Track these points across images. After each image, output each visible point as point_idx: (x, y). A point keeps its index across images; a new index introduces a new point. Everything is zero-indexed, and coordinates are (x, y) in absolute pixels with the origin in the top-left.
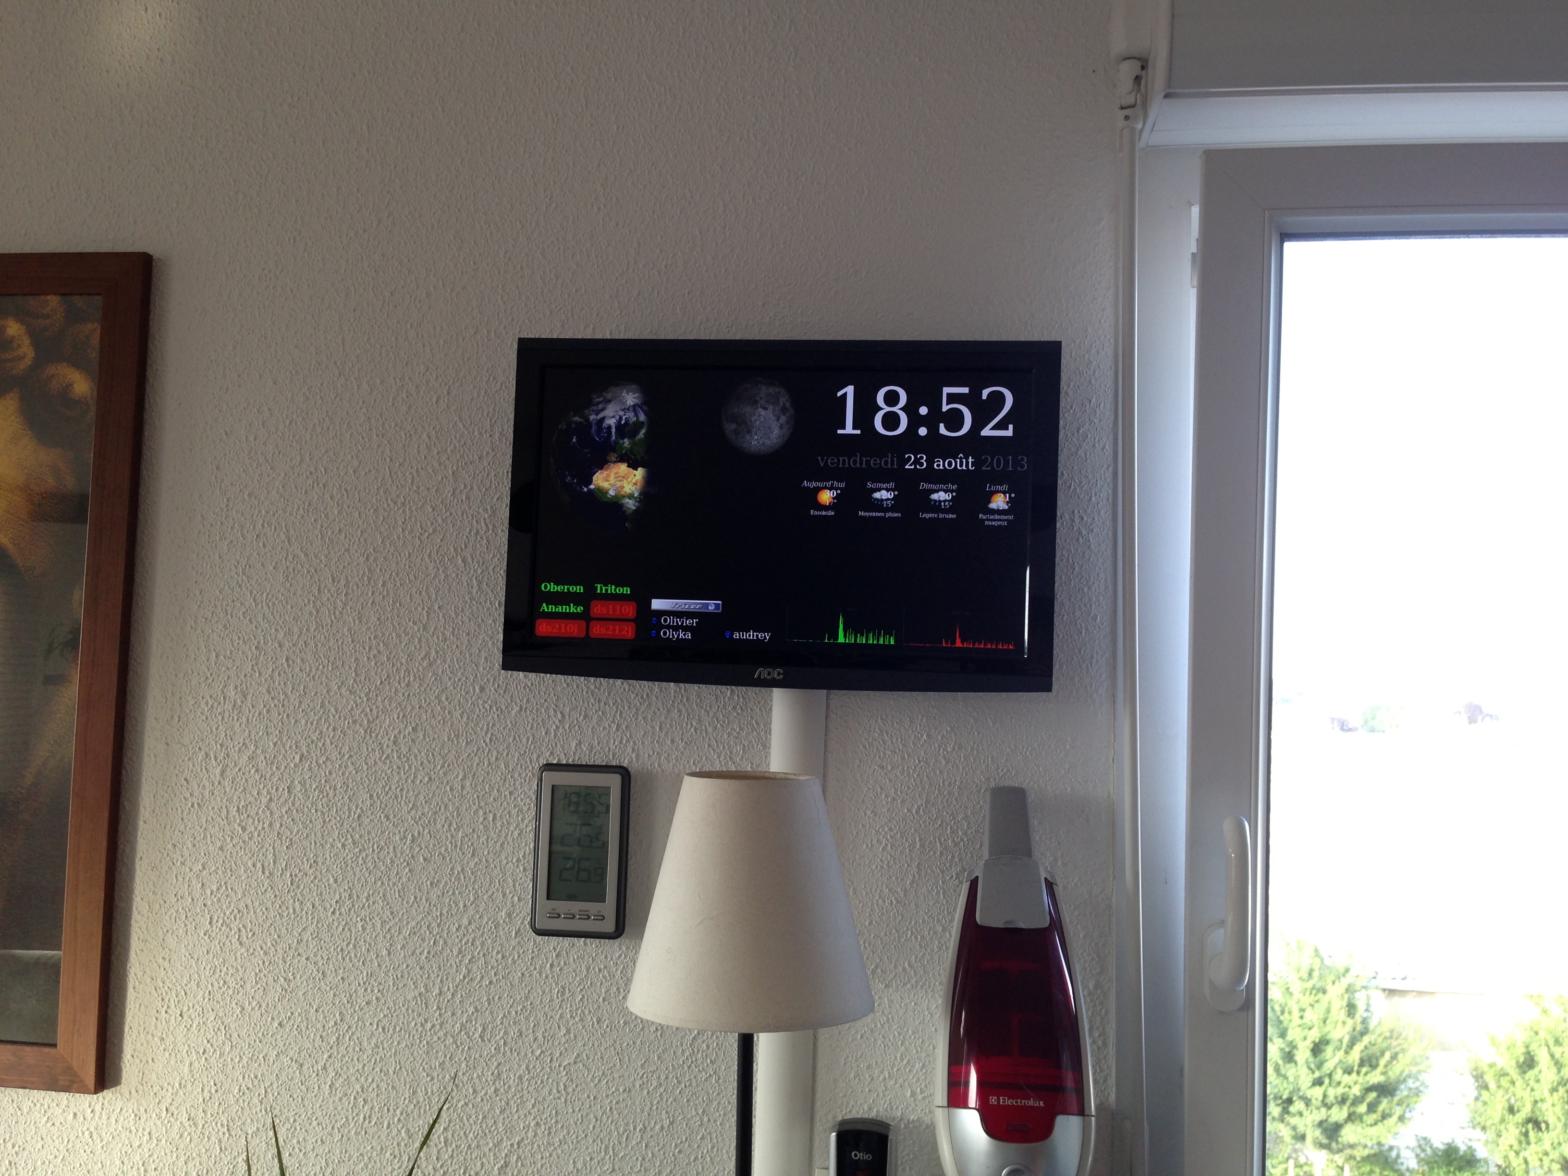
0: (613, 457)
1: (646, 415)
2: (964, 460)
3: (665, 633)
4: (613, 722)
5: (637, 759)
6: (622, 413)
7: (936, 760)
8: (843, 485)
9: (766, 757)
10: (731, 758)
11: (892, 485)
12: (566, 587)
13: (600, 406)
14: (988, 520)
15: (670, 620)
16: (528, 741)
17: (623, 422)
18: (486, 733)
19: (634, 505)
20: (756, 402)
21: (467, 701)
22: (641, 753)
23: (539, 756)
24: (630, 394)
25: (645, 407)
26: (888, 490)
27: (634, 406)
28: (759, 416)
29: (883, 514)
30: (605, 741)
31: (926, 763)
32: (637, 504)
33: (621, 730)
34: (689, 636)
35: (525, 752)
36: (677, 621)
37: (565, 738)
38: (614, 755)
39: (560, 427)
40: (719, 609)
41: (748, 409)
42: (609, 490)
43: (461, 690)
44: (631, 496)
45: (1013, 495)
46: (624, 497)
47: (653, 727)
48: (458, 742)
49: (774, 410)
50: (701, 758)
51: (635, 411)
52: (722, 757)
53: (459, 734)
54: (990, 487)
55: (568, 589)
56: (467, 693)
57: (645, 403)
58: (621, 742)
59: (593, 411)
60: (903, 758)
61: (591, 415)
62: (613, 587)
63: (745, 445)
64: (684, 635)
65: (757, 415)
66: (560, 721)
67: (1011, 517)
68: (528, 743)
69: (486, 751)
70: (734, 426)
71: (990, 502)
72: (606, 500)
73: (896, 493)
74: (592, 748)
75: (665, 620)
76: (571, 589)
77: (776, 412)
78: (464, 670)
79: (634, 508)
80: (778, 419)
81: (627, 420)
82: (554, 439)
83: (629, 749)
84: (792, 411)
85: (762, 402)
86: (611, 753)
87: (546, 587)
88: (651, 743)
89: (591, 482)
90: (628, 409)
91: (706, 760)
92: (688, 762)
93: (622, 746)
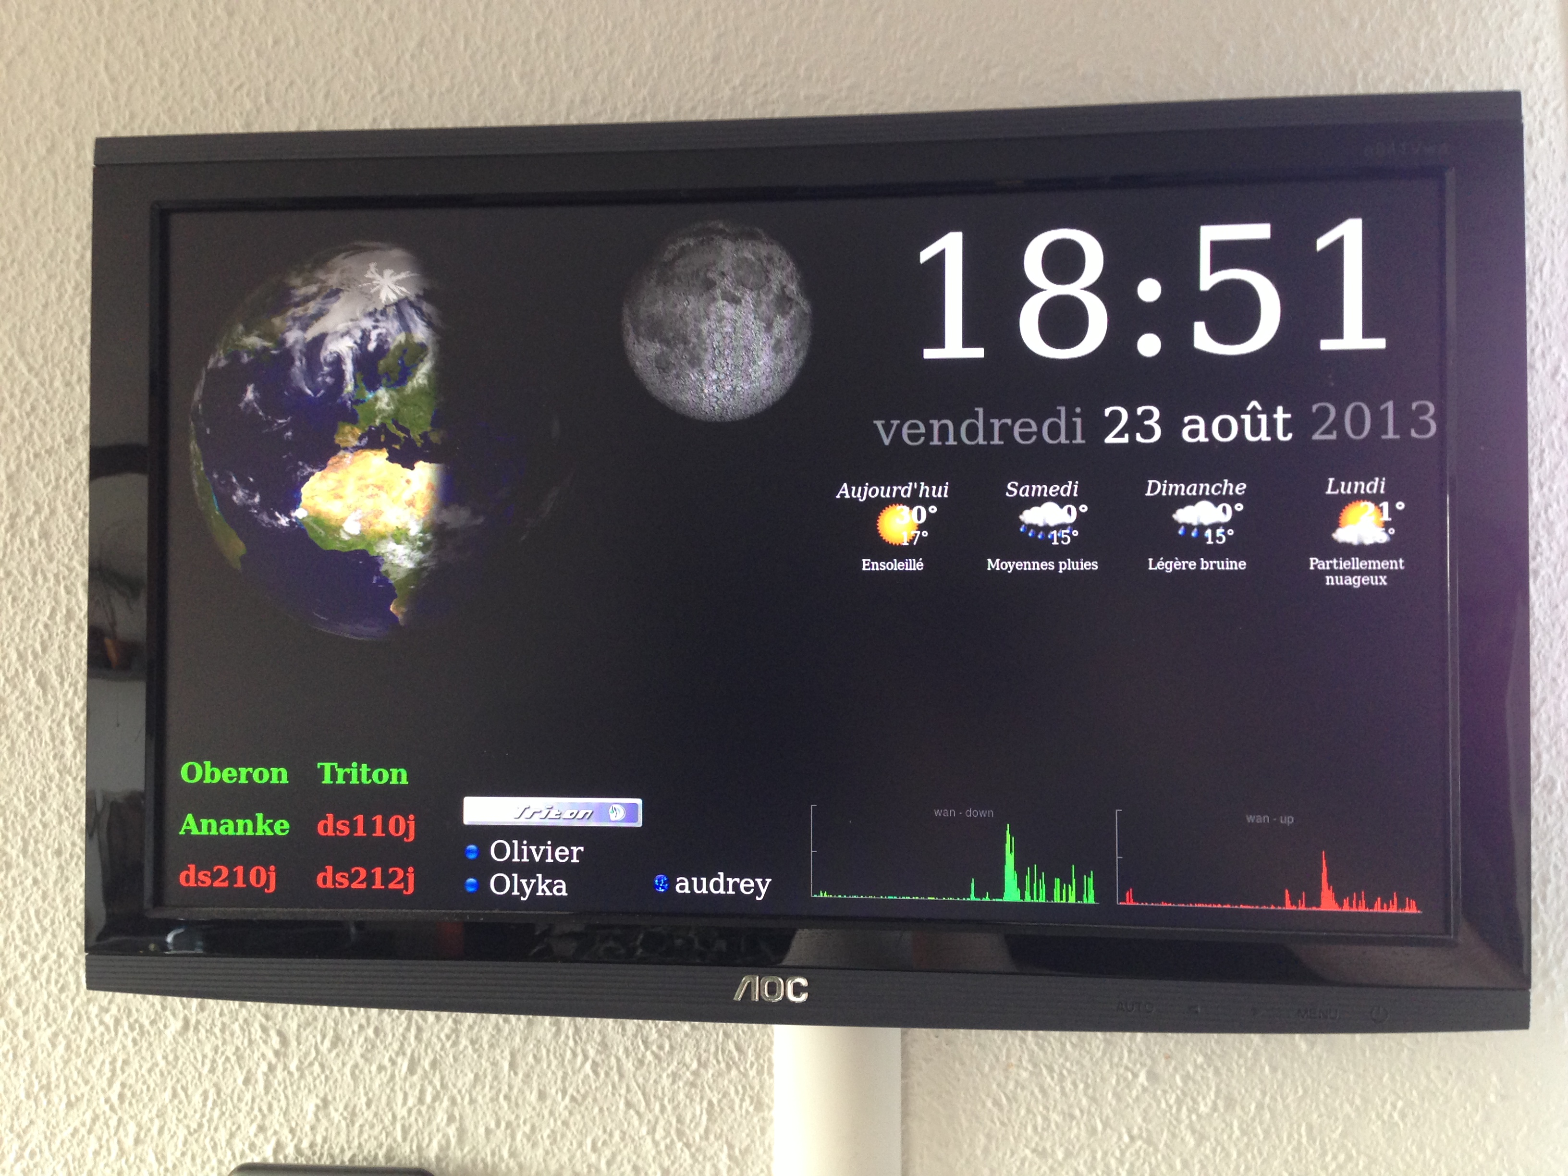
0: (349, 435)
1: (430, 324)
2: (1263, 418)
3: (500, 884)
4: (401, 1051)
5: (461, 1141)
6: (367, 323)
7: (1174, 1135)
8: (942, 492)
9: (763, 1131)
10: (680, 1134)
11: (1071, 488)
12: (243, 771)
13: (312, 307)
14: (1332, 572)
15: (514, 851)
16: (206, 1099)
17: (372, 346)
18: (110, 1083)
19: (410, 558)
20: (710, 285)
21: (64, 1008)
22: (469, 1125)
23: (232, 1135)
24: (388, 273)
25: (426, 307)
26: (1061, 501)
27: (397, 304)
28: (721, 319)
29: (1051, 566)
30: (384, 1099)
31: (1149, 1142)
32: (418, 555)
33: (420, 1071)
34: (561, 889)
35: (200, 1125)
36: (529, 851)
37: (289, 1092)
38: (405, 1131)
39: (211, 362)
40: (636, 821)
41: (690, 304)
42: (343, 520)
43: (48, 981)
44: (399, 536)
45: (1400, 506)
46: (382, 537)
47: (495, 1064)
48: (49, 1102)
49: (757, 304)
50: (611, 1135)
51: (401, 316)
52: (660, 1133)
53: (49, 1083)
54: (1336, 486)
55: (249, 776)
56: (62, 990)
57: (427, 295)
58: (421, 1100)
59: (295, 319)
60: (1093, 1131)
61: (290, 329)
62: (364, 768)
63: (687, 397)
64: (550, 886)
65: (713, 317)
66: (277, 1053)
67: (1397, 564)
68: (204, 1105)
69: (113, 1123)
70: (654, 349)
71: (1335, 525)
72: (336, 546)
73: (1084, 508)
74: (353, 1114)
75: (500, 851)
76: (256, 777)
77: (764, 307)
78: (54, 936)
79: (410, 565)
80: (769, 327)
81: (382, 341)
82: (197, 394)
83: (441, 1117)
84: (805, 306)
85: (726, 283)
86: (398, 1126)
87: (192, 772)
88: (492, 1100)
89: (296, 502)
90: (384, 313)
91: (623, 1139)
92: (580, 1145)
93: (424, 1109)
